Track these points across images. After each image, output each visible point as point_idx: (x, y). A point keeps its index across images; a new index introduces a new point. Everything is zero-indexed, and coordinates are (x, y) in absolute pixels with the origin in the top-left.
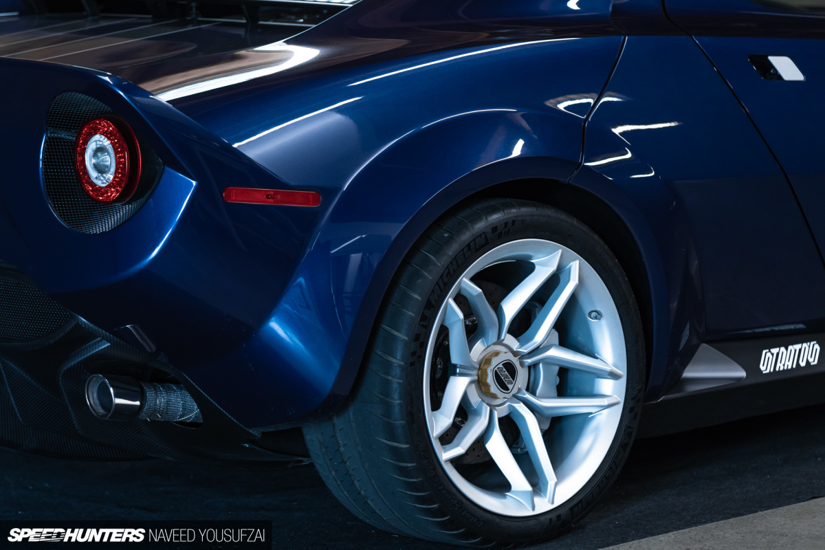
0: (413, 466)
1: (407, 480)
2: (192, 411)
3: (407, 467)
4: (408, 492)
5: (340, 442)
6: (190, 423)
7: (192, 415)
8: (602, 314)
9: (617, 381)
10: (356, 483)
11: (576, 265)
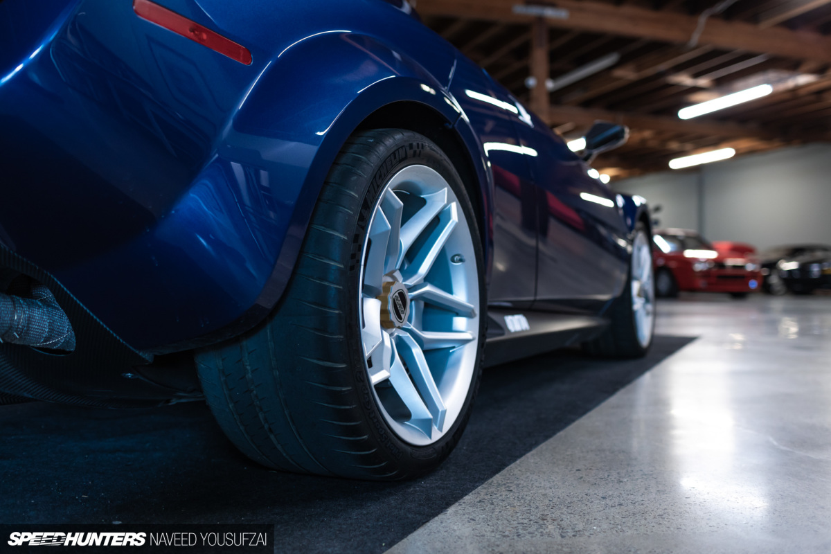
0: (348, 390)
1: (338, 407)
2: (61, 334)
3: (342, 391)
4: (335, 422)
5: (248, 368)
6: (54, 350)
7: (61, 339)
8: (465, 257)
9: (471, 320)
10: (261, 416)
11: (454, 207)
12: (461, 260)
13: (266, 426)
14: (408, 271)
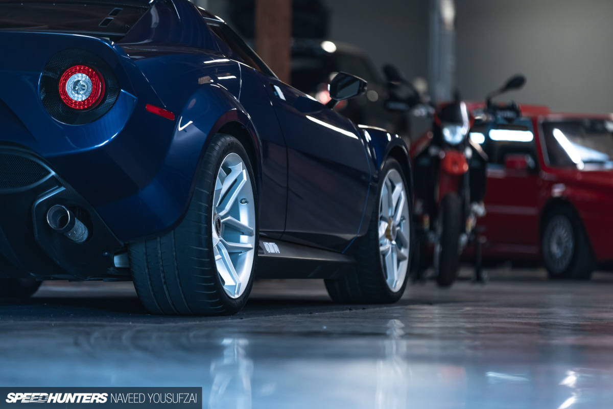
8: (248, 200)
9: (251, 237)
10: (162, 275)
11: (244, 172)
12: (246, 202)
13: (163, 281)
14: (220, 208)
